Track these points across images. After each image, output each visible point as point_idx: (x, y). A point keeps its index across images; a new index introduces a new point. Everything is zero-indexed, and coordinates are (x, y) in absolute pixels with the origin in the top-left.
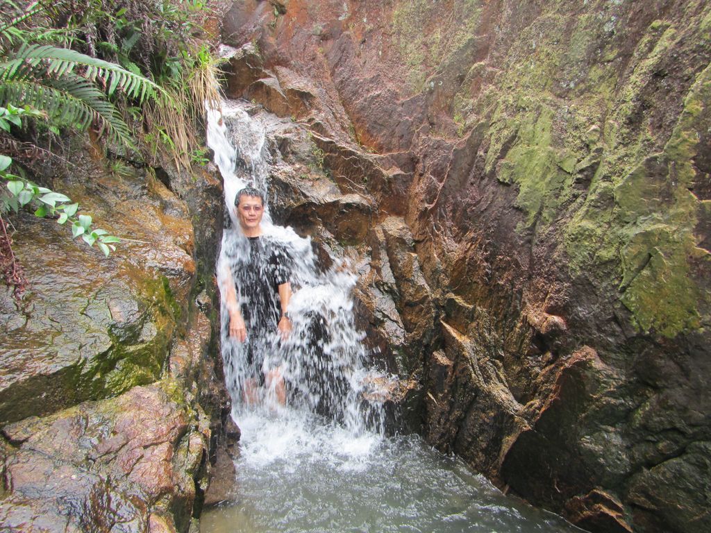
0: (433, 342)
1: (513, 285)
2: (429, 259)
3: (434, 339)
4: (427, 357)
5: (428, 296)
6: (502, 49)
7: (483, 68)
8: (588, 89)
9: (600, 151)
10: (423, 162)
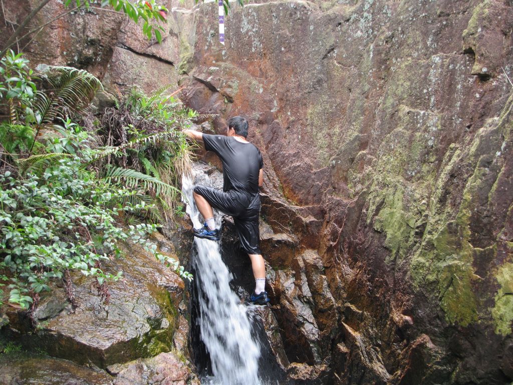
0: (337, 337)
1: (385, 297)
2: (334, 279)
3: (338, 335)
4: (334, 348)
5: (333, 305)
6: (376, 143)
7: (365, 155)
8: (422, 177)
9: (427, 216)
10: (329, 214)
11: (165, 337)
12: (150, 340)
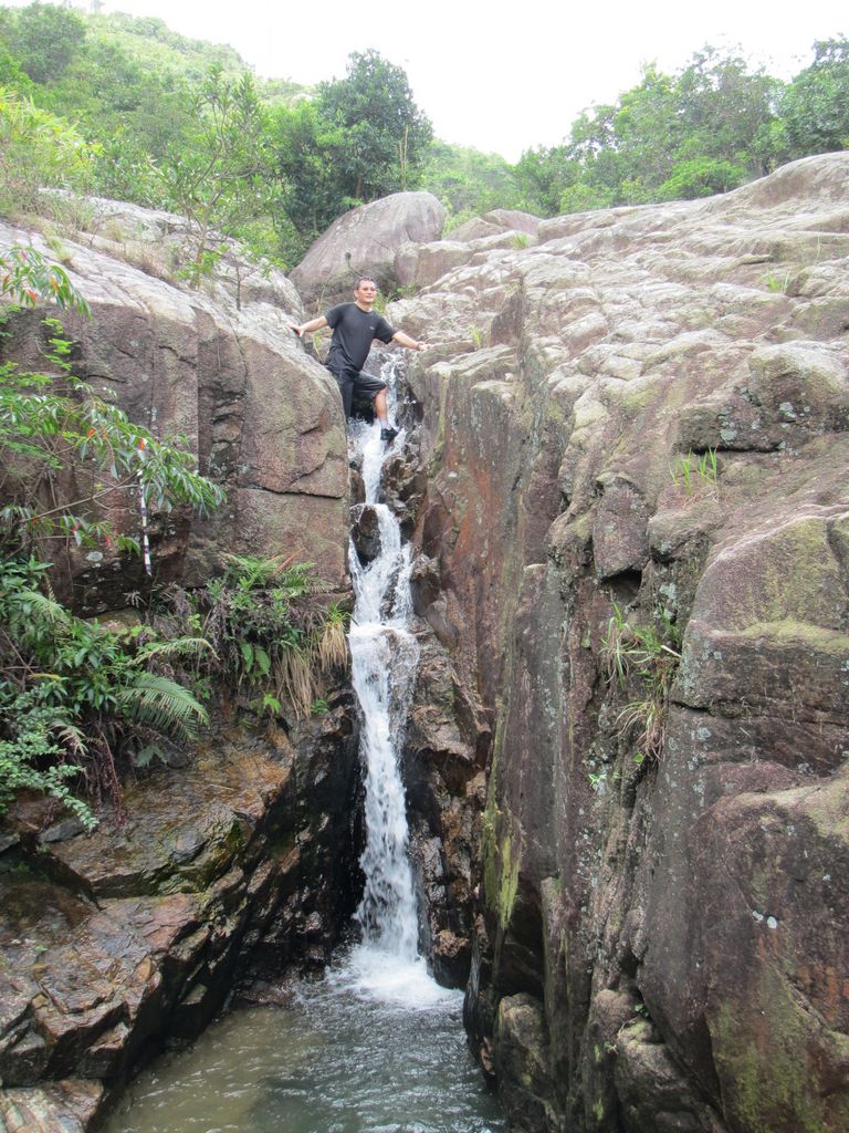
11: (195, 875)
12: (167, 877)
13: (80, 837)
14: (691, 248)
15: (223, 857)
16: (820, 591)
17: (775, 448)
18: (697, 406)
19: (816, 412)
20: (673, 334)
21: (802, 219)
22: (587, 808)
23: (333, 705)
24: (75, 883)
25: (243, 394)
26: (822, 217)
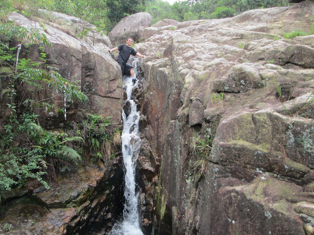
11: (77, 202)
12: (69, 203)
13: (45, 191)
14: (219, 33)
15: (85, 197)
16: (249, 132)
17: (239, 92)
18: (218, 80)
19: (250, 83)
20: (213, 59)
21: (249, 27)
22: (185, 188)
23: (116, 156)
24: (43, 204)
25: (94, 69)
26: (254, 27)
